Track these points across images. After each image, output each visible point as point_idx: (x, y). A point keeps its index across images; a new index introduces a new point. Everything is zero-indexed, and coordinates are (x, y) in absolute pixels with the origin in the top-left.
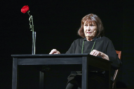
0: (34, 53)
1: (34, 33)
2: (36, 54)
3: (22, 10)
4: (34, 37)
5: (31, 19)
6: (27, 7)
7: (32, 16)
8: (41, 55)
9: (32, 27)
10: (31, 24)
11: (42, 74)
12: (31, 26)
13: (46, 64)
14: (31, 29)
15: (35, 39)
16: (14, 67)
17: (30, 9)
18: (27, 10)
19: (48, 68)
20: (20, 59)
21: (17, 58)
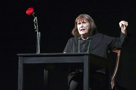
0: (39, 52)
1: (39, 33)
2: (40, 53)
3: (27, 12)
4: (39, 37)
5: (35, 20)
6: (32, 9)
7: (36, 18)
8: (45, 54)
9: (37, 28)
10: (36, 25)
11: (46, 72)
12: (35, 27)
13: (50, 62)
14: (36, 30)
15: (40, 39)
16: (20, 66)
17: (34, 11)
18: (32, 11)
19: (52, 66)
20: (25, 58)
21: (22, 57)
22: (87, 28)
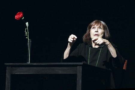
3: (16, 17)
9: (28, 35)
10: (27, 31)
12: (26, 33)
14: (26, 36)
17: (24, 16)
18: (21, 16)
20: (14, 68)
21: (10, 67)
22: (102, 35)
